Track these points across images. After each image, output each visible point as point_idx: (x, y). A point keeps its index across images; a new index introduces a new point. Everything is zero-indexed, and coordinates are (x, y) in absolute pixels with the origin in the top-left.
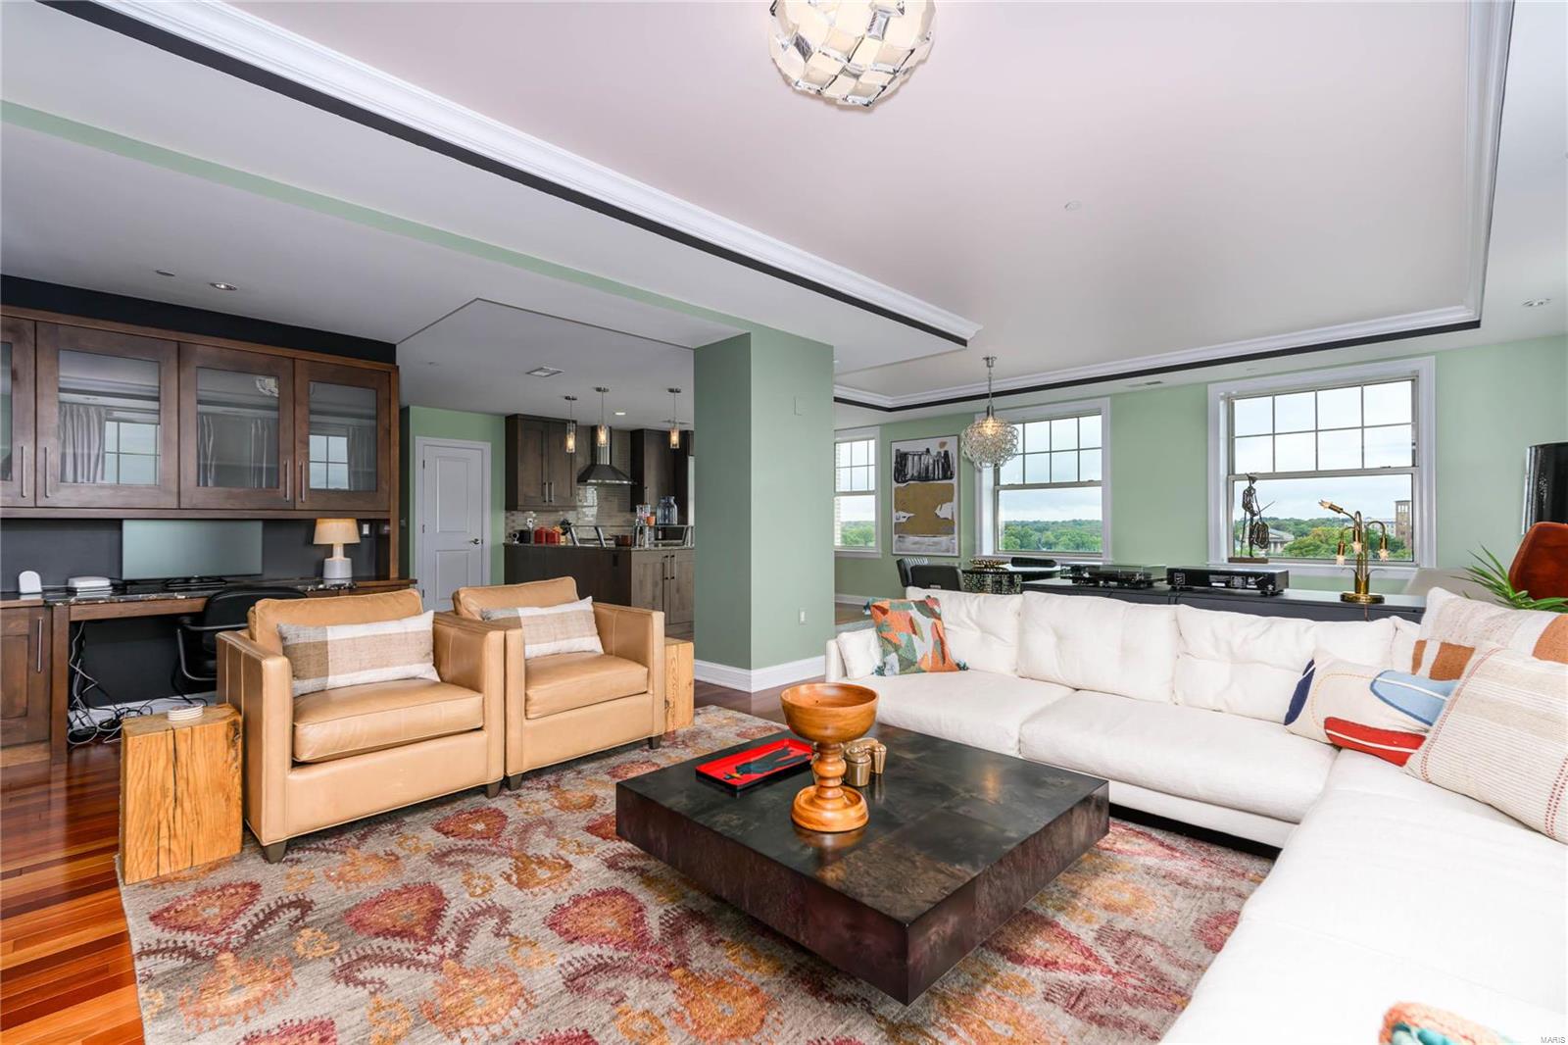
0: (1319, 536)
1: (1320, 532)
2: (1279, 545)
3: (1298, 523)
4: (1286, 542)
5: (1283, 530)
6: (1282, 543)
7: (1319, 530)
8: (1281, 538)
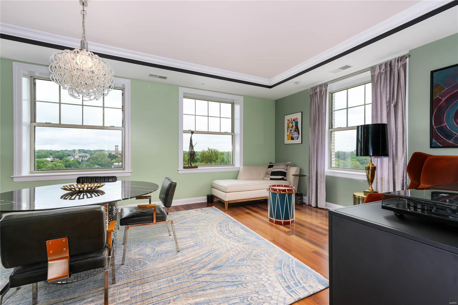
0: (98, 155)
1: (98, 154)
2: (85, 158)
3: (90, 151)
4: (87, 157)
5: (86, 153)
6: (86, 157)
7: (97, 153)
8: (86, 155)
